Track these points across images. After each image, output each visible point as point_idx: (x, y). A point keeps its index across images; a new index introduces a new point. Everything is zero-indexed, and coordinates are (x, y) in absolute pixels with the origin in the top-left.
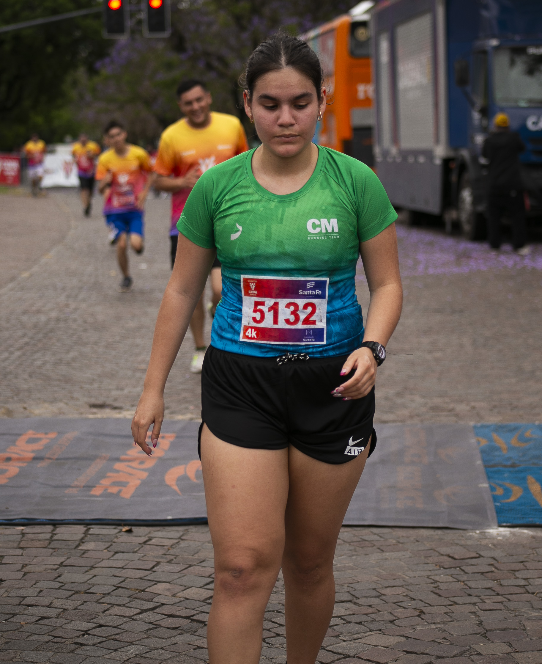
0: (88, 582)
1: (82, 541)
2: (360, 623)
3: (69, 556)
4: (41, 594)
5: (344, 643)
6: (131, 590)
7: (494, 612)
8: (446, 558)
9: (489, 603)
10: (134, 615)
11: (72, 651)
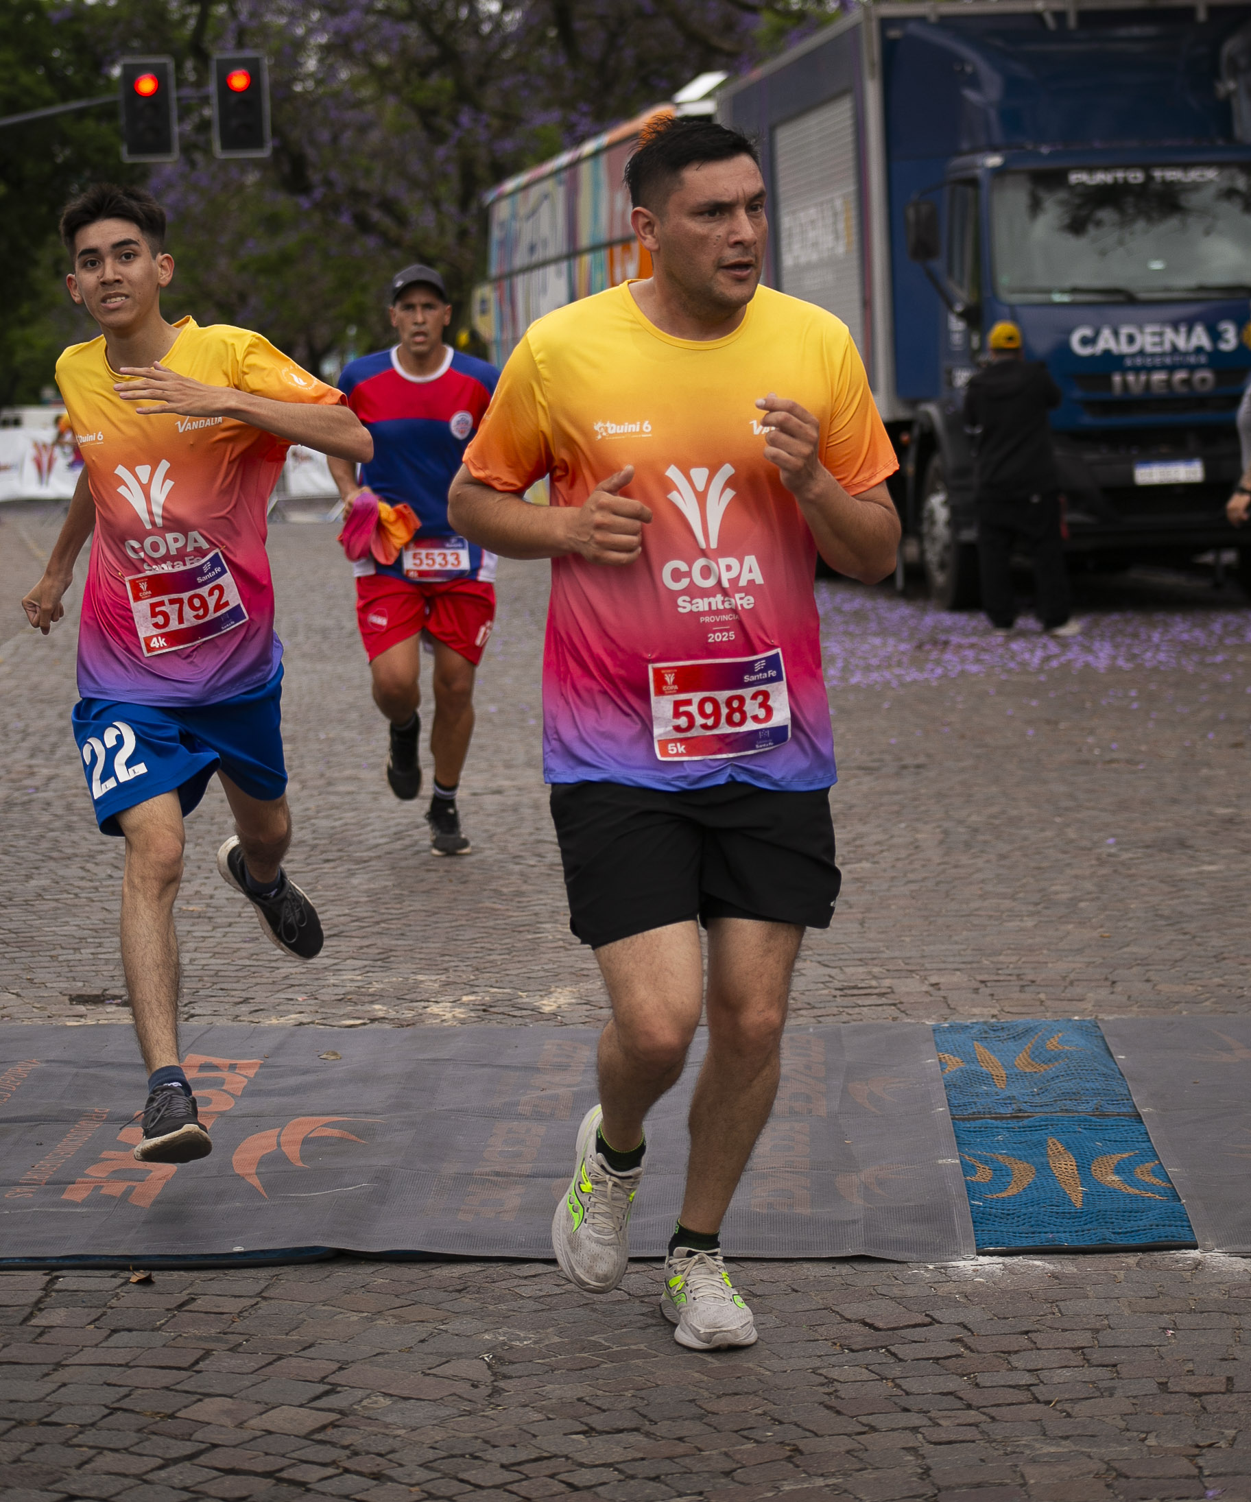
0: (48, 1398)
1: (38, 1306)
2: (656, 1479)
3: (8, 1342)
6: (146, 1415)
7: (958, 1445)
8: (857, 1327)
9: (948, 1425)
10: (147, 1473)
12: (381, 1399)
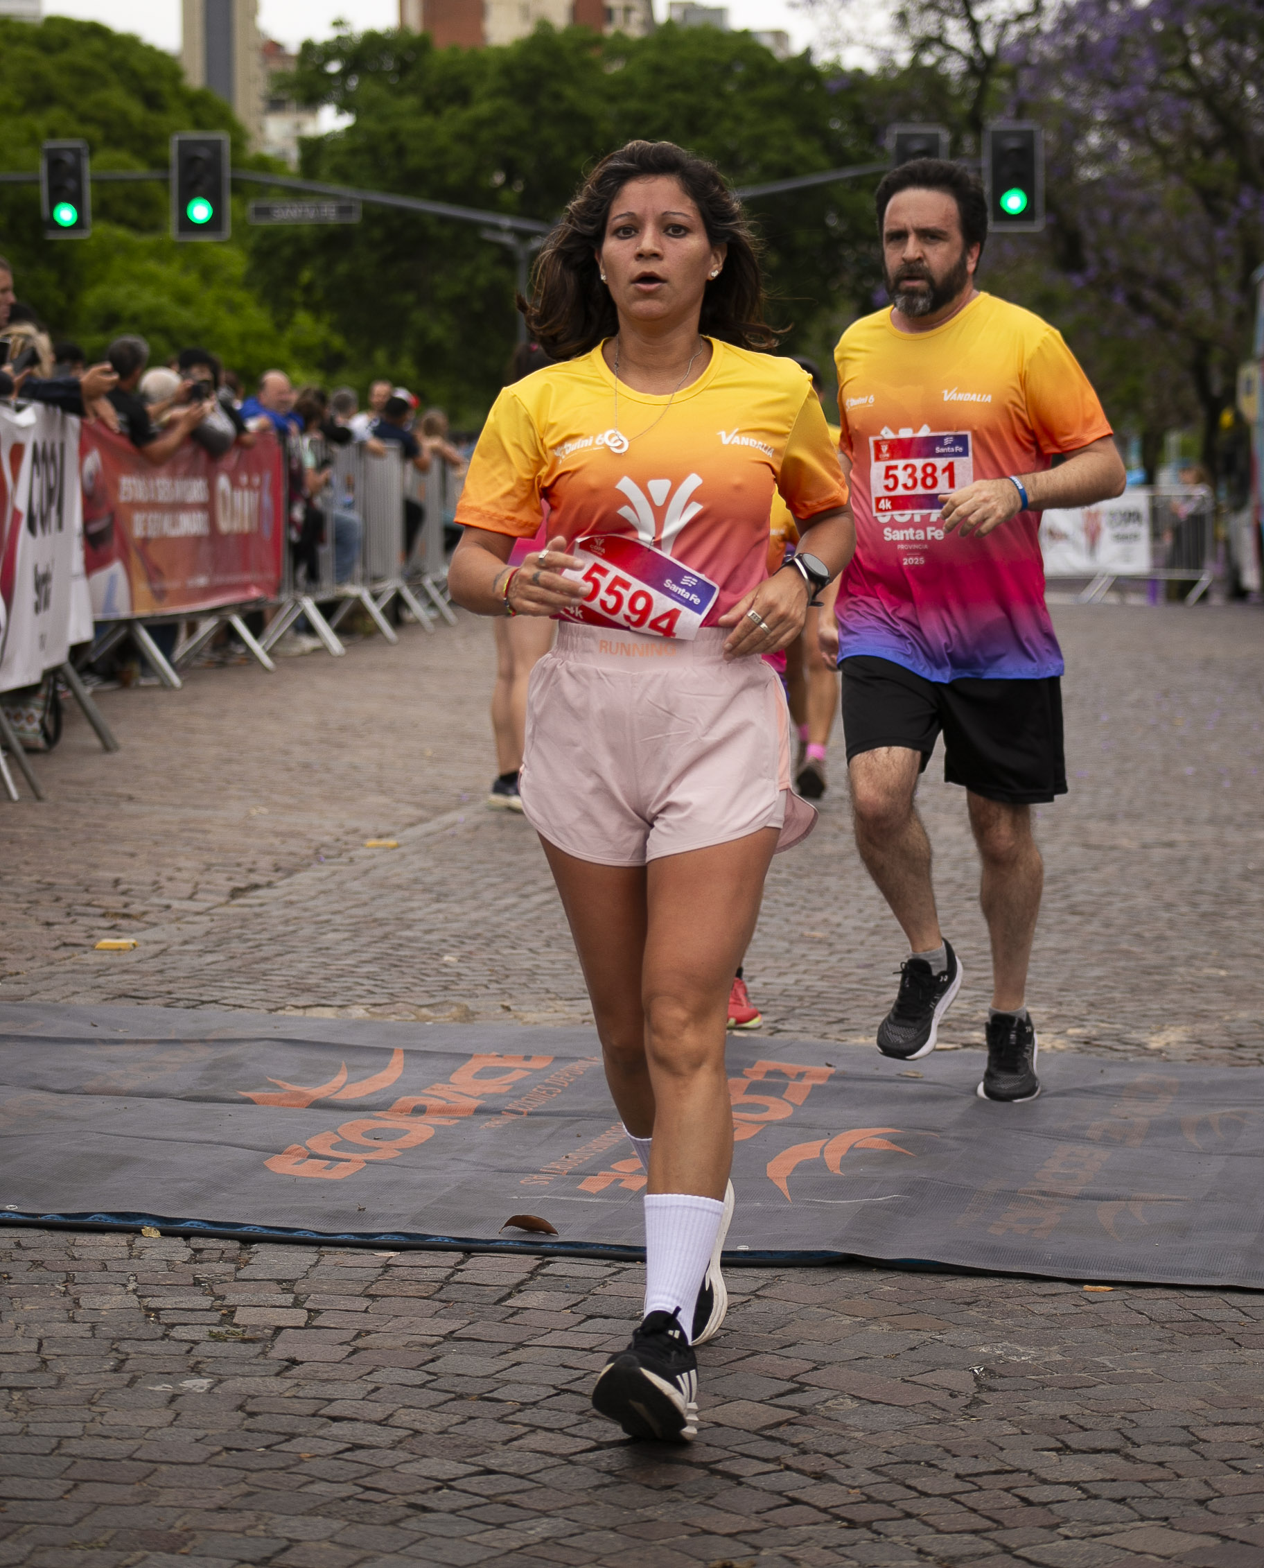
0: (497, 1376)
1: (518, 1288)
2: (1121, 1501)
3: (475, 1319)
4: (373, 1396)
5: (1064, 1543)
10: (572, 1454)
11: (395, 1523)
12: (849, 1401)
